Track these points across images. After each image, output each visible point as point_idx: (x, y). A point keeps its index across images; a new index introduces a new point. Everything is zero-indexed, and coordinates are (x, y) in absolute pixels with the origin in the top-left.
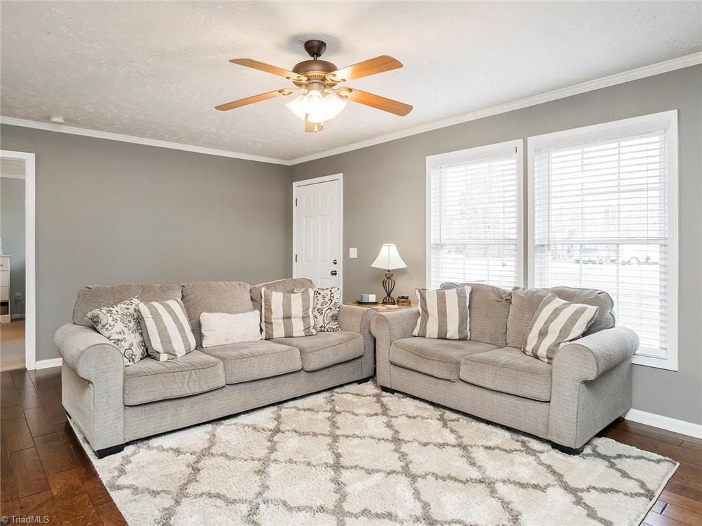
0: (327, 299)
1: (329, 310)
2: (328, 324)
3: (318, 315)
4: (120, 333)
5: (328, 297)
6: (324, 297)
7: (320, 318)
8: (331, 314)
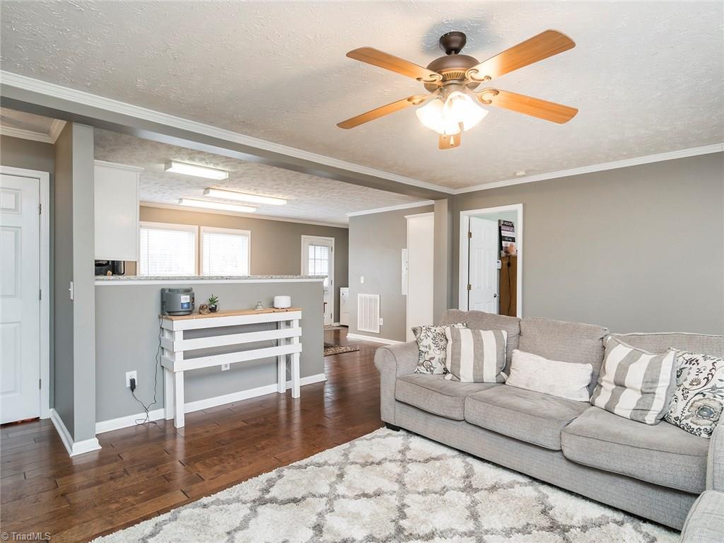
0: (701, 376)
1: (700, 396)
2: (686, 418)
3: (680, 397)
4: (426, 347)
5: (704, 374)
6: (699, 371)
7: (681, 404)
8: (700, 404)
